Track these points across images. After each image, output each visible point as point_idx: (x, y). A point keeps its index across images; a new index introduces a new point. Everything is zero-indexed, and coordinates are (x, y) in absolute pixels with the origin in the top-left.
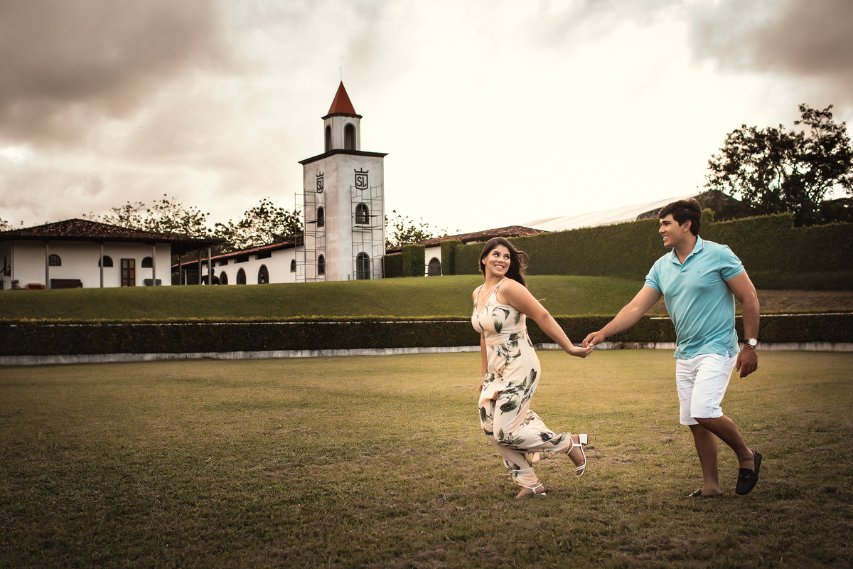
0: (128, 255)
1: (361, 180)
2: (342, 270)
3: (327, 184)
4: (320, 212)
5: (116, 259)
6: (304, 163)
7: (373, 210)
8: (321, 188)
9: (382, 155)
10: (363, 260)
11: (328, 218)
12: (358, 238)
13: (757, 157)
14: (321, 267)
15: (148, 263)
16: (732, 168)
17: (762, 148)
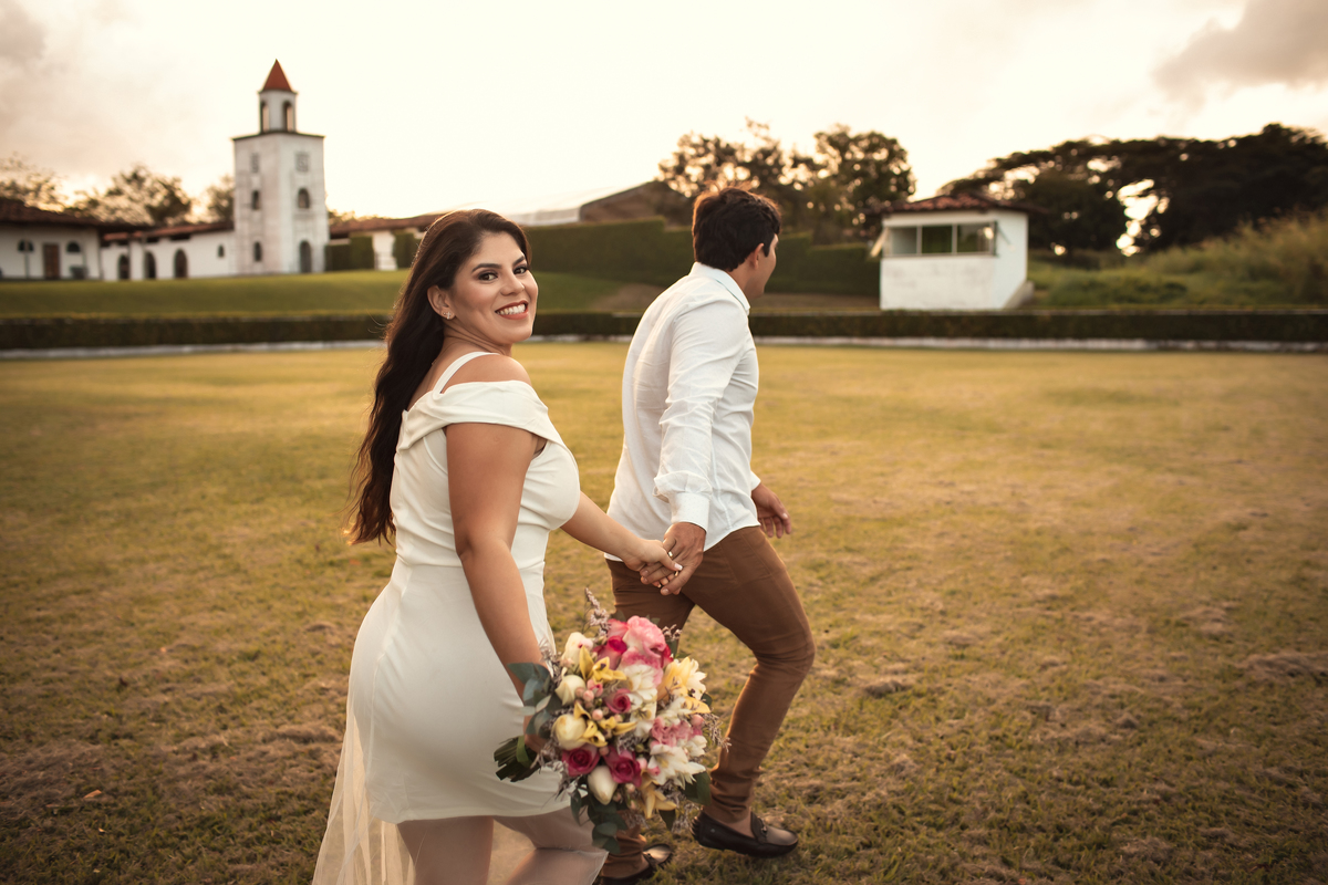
0: (51, 239)
1: (302, 163)
2: (284, 258)
3: (265, 165)
4: (256, 196)
5: (38, 242)
6: (236, 140)
7: (314, 194)
8: (256, 168)
9: (320, 138)
10: (305, 248)
11: (266, 202)
12: (300, 225)
13: (704, 161)
14: (258, 252)
15: (74, 248)
16: (680, 170)
17: (707, 151)
